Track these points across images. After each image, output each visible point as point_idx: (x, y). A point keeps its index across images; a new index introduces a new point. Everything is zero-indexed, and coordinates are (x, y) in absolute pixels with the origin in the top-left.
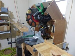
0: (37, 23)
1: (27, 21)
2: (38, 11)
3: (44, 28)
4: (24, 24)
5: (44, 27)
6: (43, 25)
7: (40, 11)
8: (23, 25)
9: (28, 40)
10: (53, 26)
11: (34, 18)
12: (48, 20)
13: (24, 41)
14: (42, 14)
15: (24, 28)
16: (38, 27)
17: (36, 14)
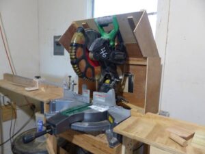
0: (98, 69)
2: (99, 36)
3: (113, 82)
4: (38, 77)
6: (111, 74)
7: (106, 36)
9: (80, 121)
10: (128, 75)
14: (111, 44)
15: (43, 89)
16: (98, 80)
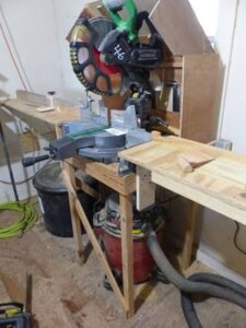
0: (116, 78)
1: (77, 72)
2: (114, 26)
3: (142, 96)
4: (52, 93)
5: (141, 94)
6: (136, 83)
7: (122, 27)
8: (51, 97)
9: (92, 147)
10: (172, 86)
11: (102, 57)
12: (153, 62)
13: (78, 150)
14: (131, 37)
15: (58, 109)
16: (118, 94)
17: (105, 40)
